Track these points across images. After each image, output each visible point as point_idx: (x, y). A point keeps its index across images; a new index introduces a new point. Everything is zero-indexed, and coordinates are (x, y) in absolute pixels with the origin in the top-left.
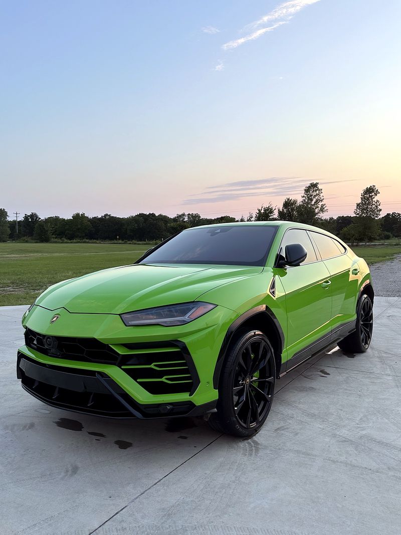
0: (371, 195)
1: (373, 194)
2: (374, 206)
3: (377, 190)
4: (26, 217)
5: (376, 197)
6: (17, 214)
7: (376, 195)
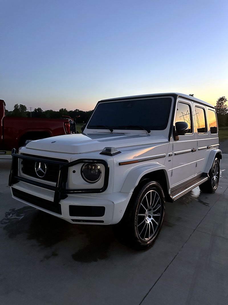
0: (222, 102)
1: (224, 101)
2: (224, 108)
3: (226, 99)
4: (36, 110)
5: (225, 103)
6: (31, 108)
7: (225, 102)
